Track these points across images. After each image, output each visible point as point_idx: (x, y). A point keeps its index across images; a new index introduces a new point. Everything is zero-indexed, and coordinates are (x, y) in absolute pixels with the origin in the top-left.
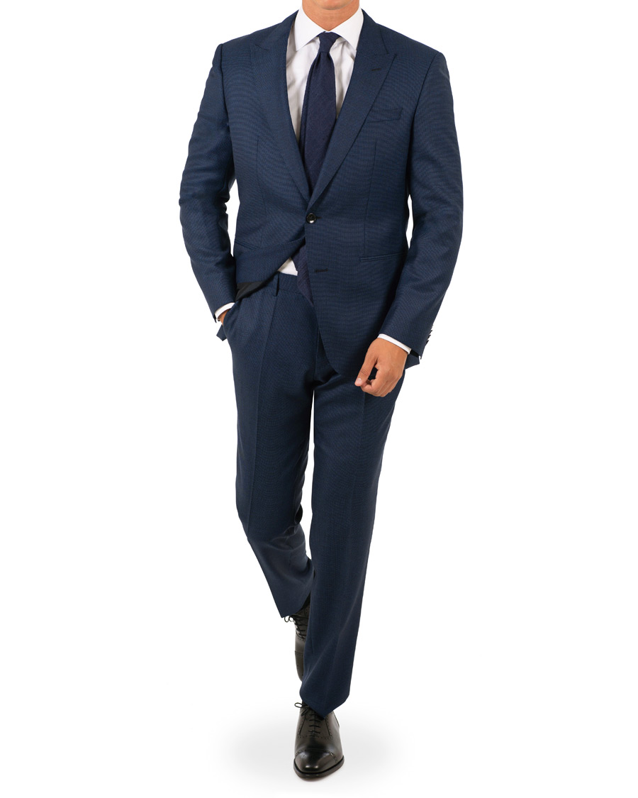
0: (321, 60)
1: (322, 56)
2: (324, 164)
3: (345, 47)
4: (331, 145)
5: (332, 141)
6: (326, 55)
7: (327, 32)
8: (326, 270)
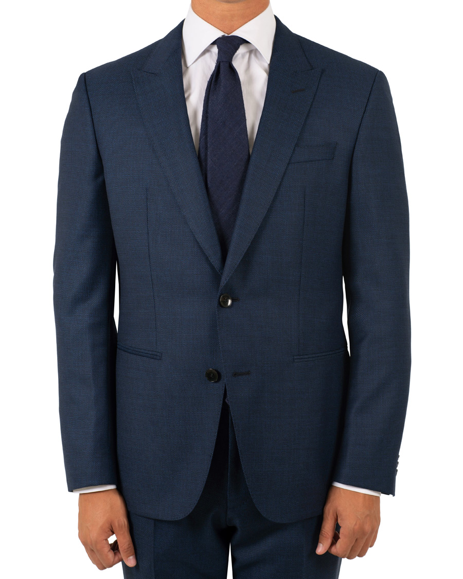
0: (221, 72)
1: (222, 67)
2: (238, 222)
3: (253, 56)
4: (245, 196)
5: (246, 191)
6: (227, 65)
7: (226, 35)
8: (248, 373)
